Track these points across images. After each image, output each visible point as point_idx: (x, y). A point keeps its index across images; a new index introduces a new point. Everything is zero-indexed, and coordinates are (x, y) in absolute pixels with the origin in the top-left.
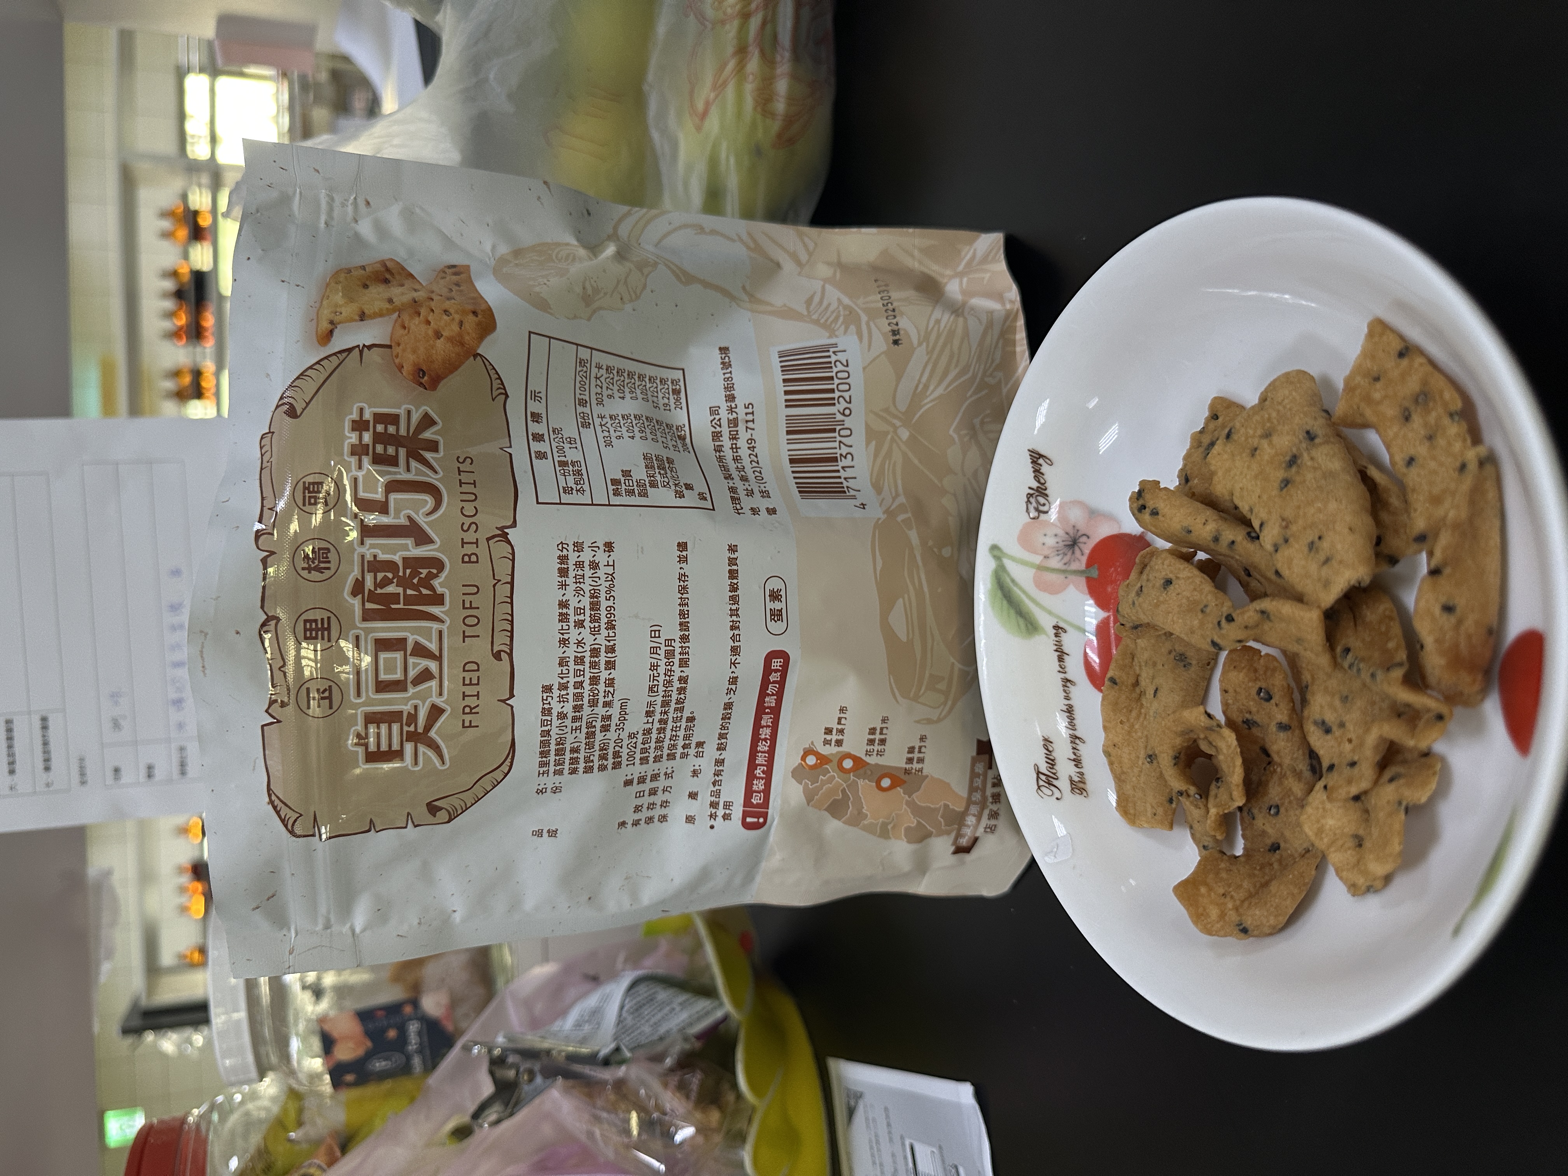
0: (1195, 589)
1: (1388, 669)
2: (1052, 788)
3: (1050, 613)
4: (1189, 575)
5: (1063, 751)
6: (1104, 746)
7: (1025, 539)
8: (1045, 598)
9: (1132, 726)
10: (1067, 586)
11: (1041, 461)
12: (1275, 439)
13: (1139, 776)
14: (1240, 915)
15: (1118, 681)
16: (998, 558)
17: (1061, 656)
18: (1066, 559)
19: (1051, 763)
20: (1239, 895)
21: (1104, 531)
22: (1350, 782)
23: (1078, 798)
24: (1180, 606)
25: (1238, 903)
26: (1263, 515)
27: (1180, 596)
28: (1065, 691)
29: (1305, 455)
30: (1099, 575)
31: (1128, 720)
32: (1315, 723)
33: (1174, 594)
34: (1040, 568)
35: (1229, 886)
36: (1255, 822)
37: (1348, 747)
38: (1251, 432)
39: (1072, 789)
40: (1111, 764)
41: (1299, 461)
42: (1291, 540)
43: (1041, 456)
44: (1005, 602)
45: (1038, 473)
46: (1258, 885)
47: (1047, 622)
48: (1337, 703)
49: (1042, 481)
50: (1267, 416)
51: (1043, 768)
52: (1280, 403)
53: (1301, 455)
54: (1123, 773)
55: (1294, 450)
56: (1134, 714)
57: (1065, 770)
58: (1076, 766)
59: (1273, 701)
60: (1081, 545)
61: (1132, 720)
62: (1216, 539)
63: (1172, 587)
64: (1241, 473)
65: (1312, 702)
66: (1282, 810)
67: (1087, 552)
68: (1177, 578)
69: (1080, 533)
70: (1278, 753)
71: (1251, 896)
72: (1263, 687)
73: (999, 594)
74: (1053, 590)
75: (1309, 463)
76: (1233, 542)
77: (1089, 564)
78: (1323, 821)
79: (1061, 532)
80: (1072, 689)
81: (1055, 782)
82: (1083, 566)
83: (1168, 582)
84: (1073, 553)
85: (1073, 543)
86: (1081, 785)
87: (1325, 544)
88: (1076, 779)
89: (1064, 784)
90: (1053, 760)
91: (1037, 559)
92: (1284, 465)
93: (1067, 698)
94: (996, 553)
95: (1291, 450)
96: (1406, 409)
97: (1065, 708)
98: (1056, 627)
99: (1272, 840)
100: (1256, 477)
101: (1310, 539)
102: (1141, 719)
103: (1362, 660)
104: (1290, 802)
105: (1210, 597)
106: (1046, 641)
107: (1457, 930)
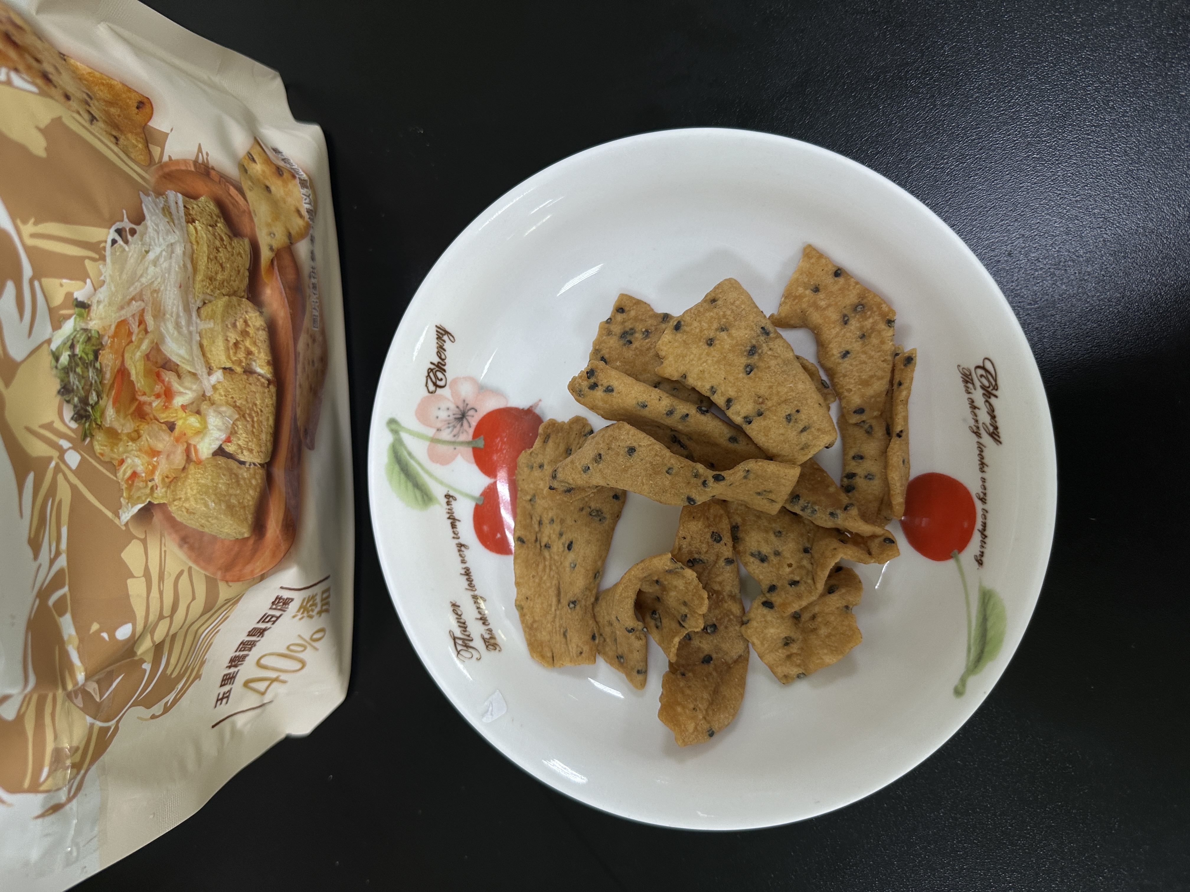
0: (656, 455)
1: (845, 509)
2: (470, 650)
3: (442, 483)
4: (649, 443)
5: (469, 613)
6: (516, 600)
7: (422, 414)
8: (437, 469)
9: (541, 578)
10: (456, 456)
11: (445, 338)
12: (733, 331)
13: (554, 621)
14: (709, 722)
15: (525, 540)
16: (395, 432)
17: (453, 522)
18: (456, 431)
19: (463, 626)
20: (703, 706)
21: (491, 405)
22: (799, 597)
23: (494, 654)
24: (646, 470)
25: (704, 712)
26: (731, 393)
27: (643, 461)
28: (460, 555)
29: (765, 348)
30: (485, 445)
31: (537, 574)
32: (752, 555)
33: (638, 460)
34: (434, 440)
35: (696, 700)
36: (692, 642)
37: (788, 570)
38: (705, 325)
39: (487, 647)
40: (523, 616)
41: (760, 351)
42: (767, 413)
43: (447, 333)
44: (402, 476)
45: (441, 349)
46: (711, 693)
47: (438, 492)
48: (772, 537)
49: (443, 357)
50: (722, 313)
51: (458, 633)
52: (733, 304)
53: (761, 346)
54: (534, 621)
55: (754, 342)
56: (541, 567)
57: (476, 630)
58: (484, 623)
59: (722, 542)
60: (469, 418)
61: (540, 573)
62: (670, 413)
63: (636, 454)
64: (700, 359)
65: (747, 539)
66: (721, 628)
67: (474, 424)
68: (640, 446)
69: (469, 407)
70: (720, 583)
71: (711, 703)
72: (715, 531)
73: (397, 468)
74: (444, 460)
75: (770, 353)
76: (687, 415)
77: (476, 435)
78: (766, 631)
79: (452, 406)
80: (466, 552)
81: (471, 644)
82: (469, 437)
83: (632, 450)
84: (462, 425)
85: (462, 417)
86: (492, 641)
87: (803, 416)
88: (487, 636)
89: (478, 643)
90: (464, 623)
91: (431, 432)
92: (745, 353)
93: (463, 562)
94: (394, 426)
95: (750, 342)
96: (845, 316)
97: (463, 572)
98: (448, 496)
99: (706, 653)
100: (718, 362)
101: (789, 412)
102: (548, 570)
103: (815, 503)
104: (730, 620)
105: (673, 461)
106: (439, 510)
107: (959, 692)
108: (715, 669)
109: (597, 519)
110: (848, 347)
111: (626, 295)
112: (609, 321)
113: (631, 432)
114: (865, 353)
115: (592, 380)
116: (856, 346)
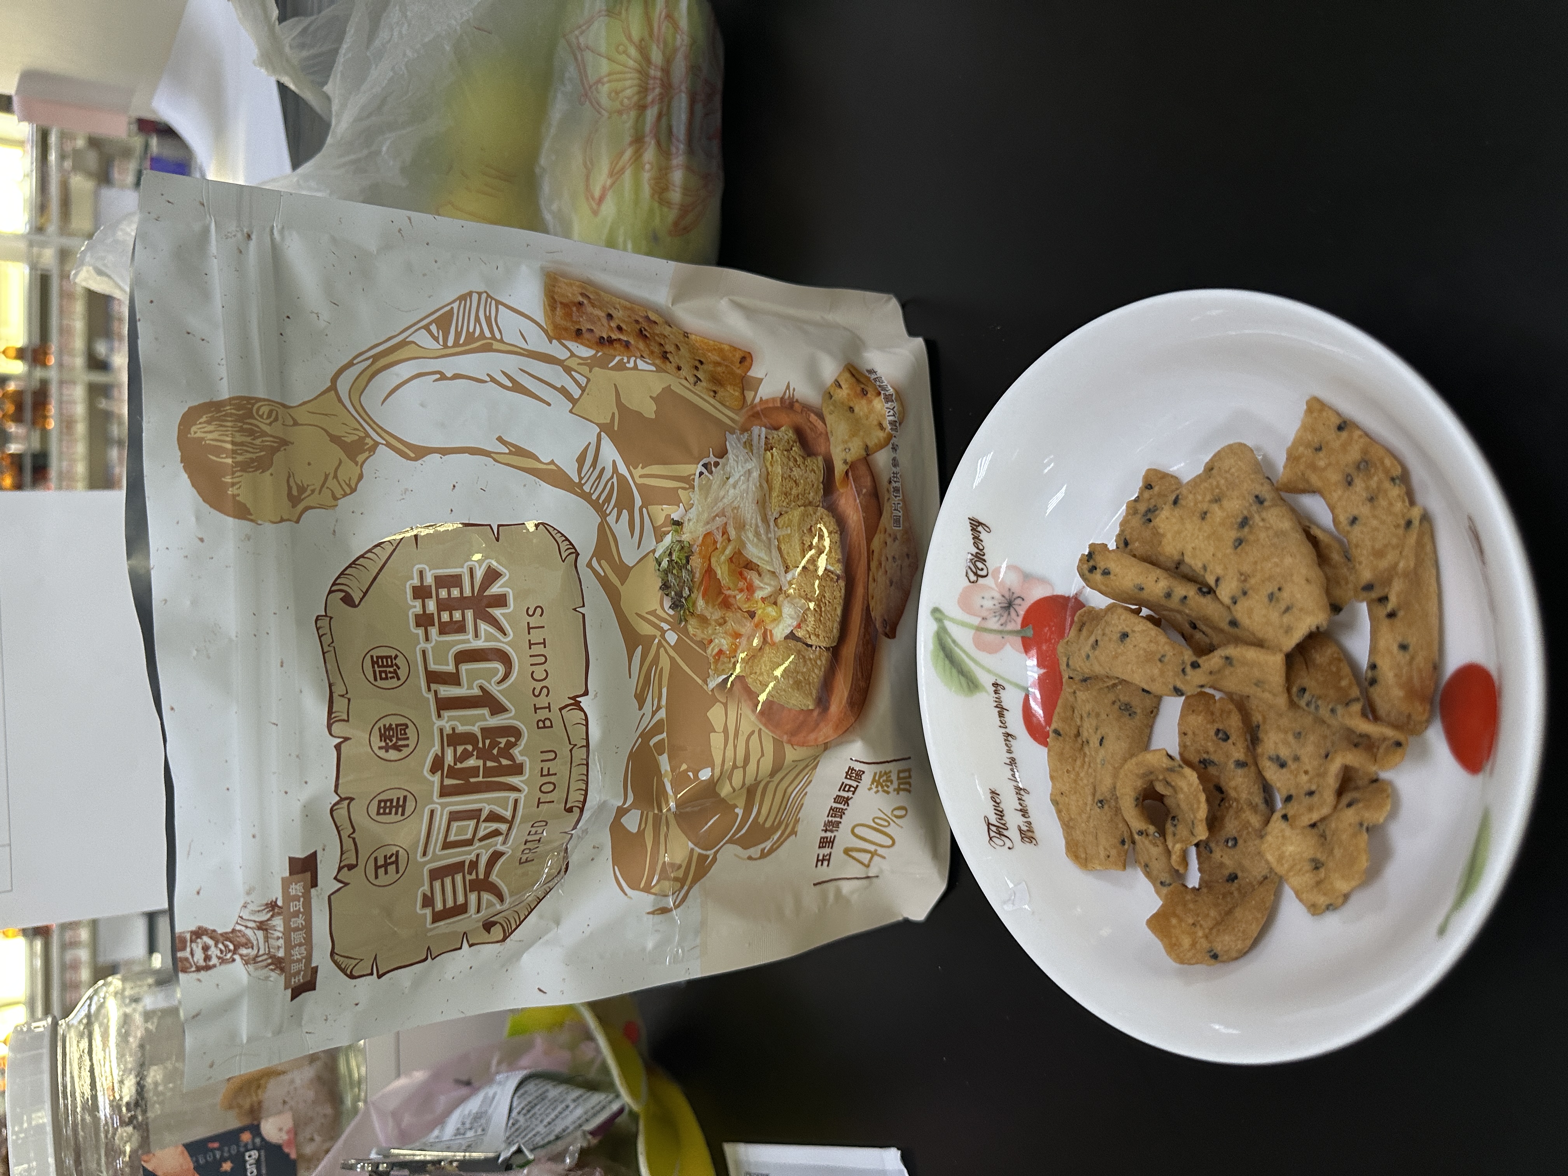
0: (1151, 641)
1: (1347, 704)
2: (1003, 838)
3: (989, 671)
4: (1144, 628)
5: (1009, 803)
6: (1051, 794)
7: (965, 602)
8: (984, 658)
9: (1078, 774)
10: (1004, 645)
11: (980, 529)
12: (1225, 503)
13: (1088, 821)
14: (1210, 942)
15: (1061, 732)
16: (939, 620)
17: (1001, 711)
18: (1003, 620)
19: (1000, 814)
20: (1207, 924)
21: (1038, 593)
22: (1310, 809)
23: (1028, 847)
24: (1138, 657)
25: (1207, 931)
26: (1219, 571)
27: (1137, 648)
28: (1006, 745)
29: (1257, 518)
30: (1034, 635)
31: (1074, 769)
32: (1270, 759)
33: (1131, 647)
34: (979, 629)
35: (1198, 915)
36: (1213, 855)
37: (1305, 778)
38: (1200, 498)
39: (1022, 838)
40: (1059, 812)
41: (1251, 523)
42: (1250, 592)
43: (980, 524)
44: (947, 662)
45: (977, 539)
46: (1223, 912)
47: (986, 680)
48: (1291, 738)
49: (981, 547)
50: (1215, 483)
51: (993, 819)
52: (1226, 472)
53: (1252, 517)
54: (1071, 819)
55: (1245, 512)
56: (1078, 763)
57: (1014, 820)
58: (1023, 816)
59: (1230, 741)
60: (1017, 607)
61: (1077, 769)
62: (1168, 595)
63: (1128, 640)
64: (1193, 535)
65: (1266, 740)
66: (1240, 842)
67: (1022, 613)
68: (1133, 631)
69: (1015, 596)
70: (1235, 789)
71: (1218, 924)
72: (1221, 728)
73: (942, 655)
74: (992, 650)
75: (1261, 524)
76: (1185, 597)
77: (1024, 624)
78: (1284, 848)
79: (997, 595)
80: (1013, 742)
81: (1005, 833)
82: (1019, 627)
83: (1125, 636)
84: (1009, 614)
85: (1008, 605)
86: (1030, 834)
87: (1285, 595)
88: (1024, 828)
89: (1013, 833)
90: (1001, 812)
91: (976, 621)
92: (1236, 526)
93: (1009, 751)
94: (938, 615)
95: (1242, 512)
96: (1348, 475)
97: (1008, 761)
98: (995, 685)
99: (1230, 871)
100: (1209, 537)
101: (1270, 591)
102: (1086, 767)
103: (1319, 697)
104: (1248, 833)
105: (1167, 648)
106: (987, 699)
107: (1442, 931)
108: (1239, 890)
109: (1127, 713)
110: (1355, 512)
111: (1155, 470)
112: (1136, 500)
113: (1123, 617)
114: (1375, 517)
115: (1091, 563)
116: (1364, 510)
